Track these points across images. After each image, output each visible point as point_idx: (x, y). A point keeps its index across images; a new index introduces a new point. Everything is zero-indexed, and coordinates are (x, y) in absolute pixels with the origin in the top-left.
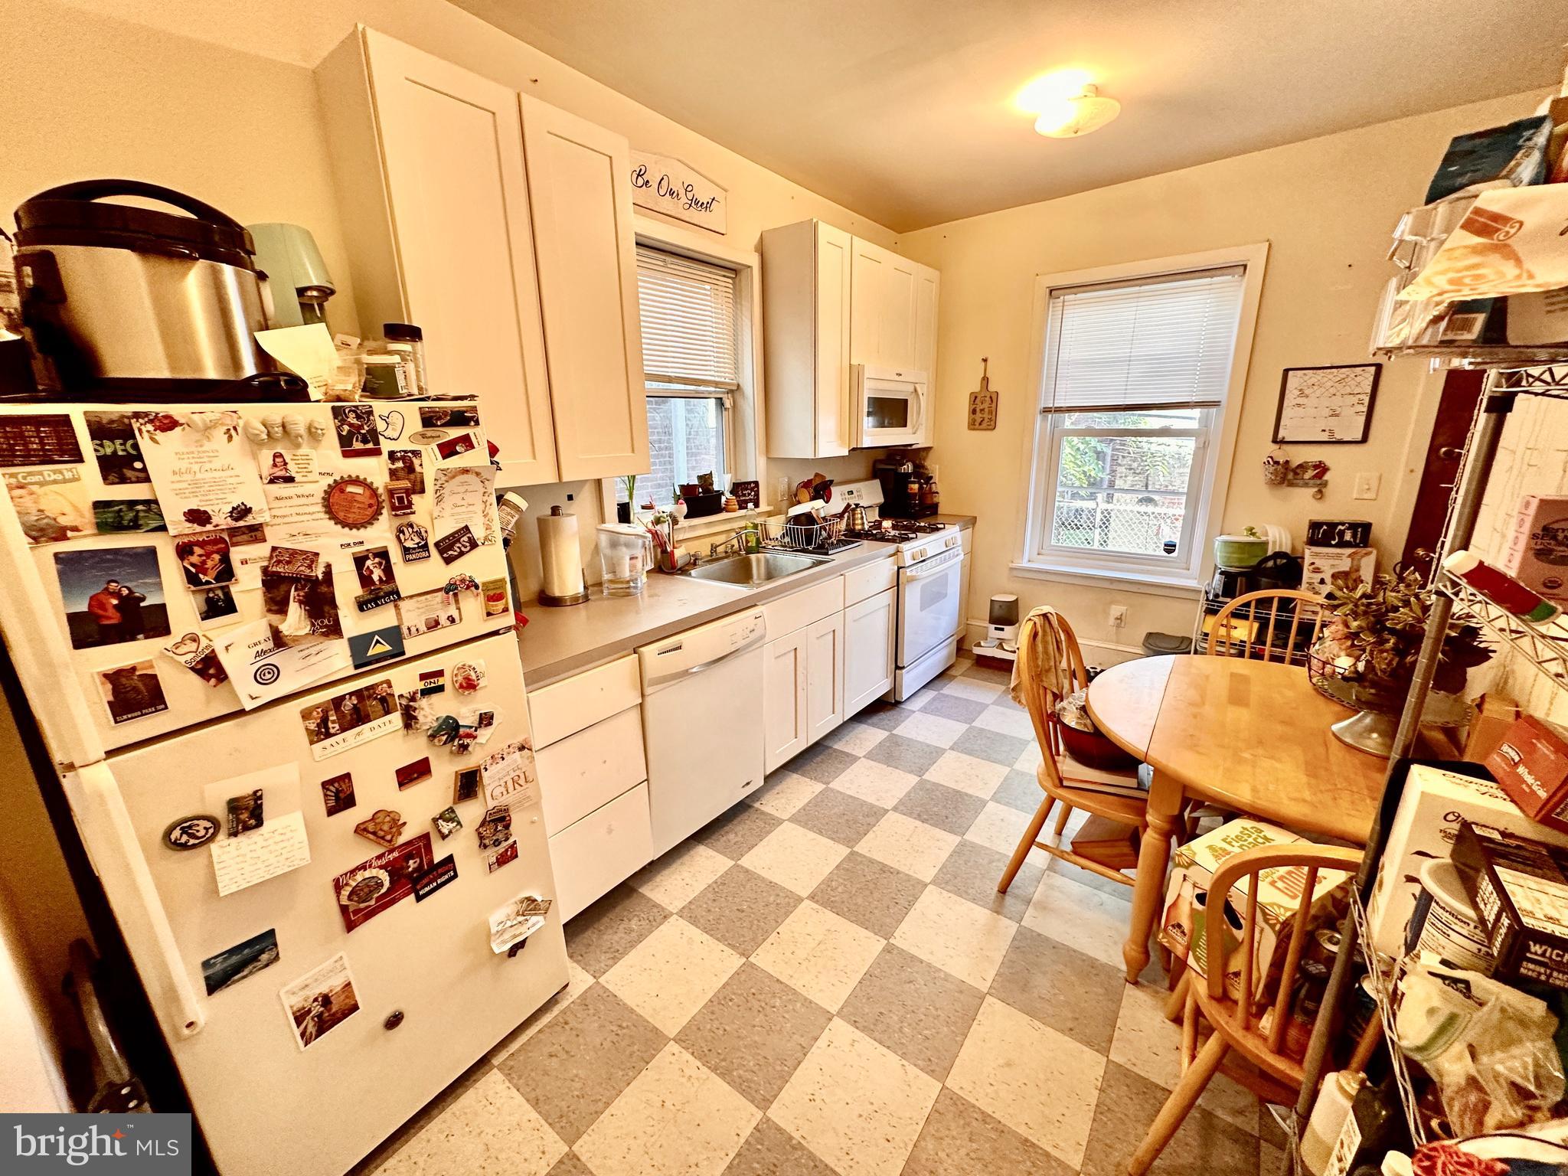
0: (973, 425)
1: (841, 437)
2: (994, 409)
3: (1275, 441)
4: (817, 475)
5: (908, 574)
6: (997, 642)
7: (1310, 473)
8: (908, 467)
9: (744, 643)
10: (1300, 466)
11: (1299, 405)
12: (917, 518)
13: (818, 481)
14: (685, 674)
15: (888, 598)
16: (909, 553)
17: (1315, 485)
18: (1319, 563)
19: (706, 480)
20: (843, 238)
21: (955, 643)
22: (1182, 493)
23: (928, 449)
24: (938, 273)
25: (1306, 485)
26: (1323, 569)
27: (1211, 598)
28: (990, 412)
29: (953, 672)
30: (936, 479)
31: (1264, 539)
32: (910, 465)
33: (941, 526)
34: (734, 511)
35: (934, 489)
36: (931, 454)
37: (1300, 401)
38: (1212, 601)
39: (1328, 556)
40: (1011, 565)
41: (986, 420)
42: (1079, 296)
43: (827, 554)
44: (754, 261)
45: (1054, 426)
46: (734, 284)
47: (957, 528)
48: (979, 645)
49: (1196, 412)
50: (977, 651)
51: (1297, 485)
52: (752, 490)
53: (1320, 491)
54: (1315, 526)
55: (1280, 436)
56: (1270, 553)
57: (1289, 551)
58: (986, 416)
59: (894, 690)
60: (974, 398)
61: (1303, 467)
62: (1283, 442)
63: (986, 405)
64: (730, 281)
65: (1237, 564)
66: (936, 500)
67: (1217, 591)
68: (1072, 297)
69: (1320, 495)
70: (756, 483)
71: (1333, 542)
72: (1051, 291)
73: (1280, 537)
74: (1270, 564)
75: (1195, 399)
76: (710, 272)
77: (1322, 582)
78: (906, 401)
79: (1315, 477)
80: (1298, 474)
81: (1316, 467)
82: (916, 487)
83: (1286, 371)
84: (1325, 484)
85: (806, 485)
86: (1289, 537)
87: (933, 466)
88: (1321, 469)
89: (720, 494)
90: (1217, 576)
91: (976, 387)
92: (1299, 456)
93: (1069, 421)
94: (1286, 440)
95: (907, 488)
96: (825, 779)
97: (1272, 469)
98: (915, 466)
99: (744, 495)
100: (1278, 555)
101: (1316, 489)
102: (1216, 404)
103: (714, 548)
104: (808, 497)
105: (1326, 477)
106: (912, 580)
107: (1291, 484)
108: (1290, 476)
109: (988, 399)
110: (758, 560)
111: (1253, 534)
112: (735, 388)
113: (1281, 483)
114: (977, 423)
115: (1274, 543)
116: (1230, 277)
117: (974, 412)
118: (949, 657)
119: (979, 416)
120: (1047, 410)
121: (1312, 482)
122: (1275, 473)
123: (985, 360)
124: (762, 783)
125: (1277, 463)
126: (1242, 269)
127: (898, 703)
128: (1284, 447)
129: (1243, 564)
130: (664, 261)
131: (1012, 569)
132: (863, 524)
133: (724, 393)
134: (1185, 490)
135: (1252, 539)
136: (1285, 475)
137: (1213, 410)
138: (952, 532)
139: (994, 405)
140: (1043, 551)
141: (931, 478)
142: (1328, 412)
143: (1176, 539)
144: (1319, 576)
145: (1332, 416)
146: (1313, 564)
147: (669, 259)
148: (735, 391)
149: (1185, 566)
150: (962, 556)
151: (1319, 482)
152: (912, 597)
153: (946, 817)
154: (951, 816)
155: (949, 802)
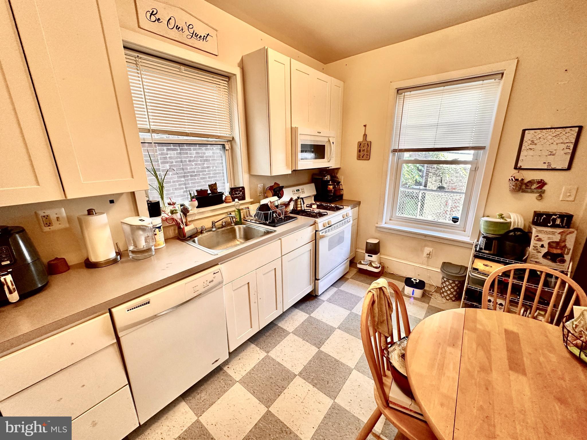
0: (359, 158)
1: (287, 165)
2: (369, 150)
3: (516, 168)
4: (275, 183)
5: (321, 234)
6: (369, 262)
7: (535, 186)
8: (328, 178)
9: (204, 290)
10: (530, 182)
11: (531, 149)
12: (331, 202)
13: (276, 186)
14: (155, 317)
15: (310, 247)
16: (322, 224)
17: (539, 192)
18: (541, 236)
19: (213, 187)
20: (285, 59)
21: (349, 262)
22: (463, 193)
23: (338, 169)
24: (342, 83)
25: (532, 192)
26: (543, 239)
27: (478, 250)
28: (367, 151)
29: (348, 276)
30: (342, 183)
31: (509, 220)
32: (329, 176)
33: (342, 207)
34: (230, 202)
35: (341, 188)
36: (340, 171)
37: (531, 147)
38: (478, 251)
39: (547, 233)
40: (377, 225)
41: (365, 155)
42: (412, 93)
43: (274, 226)
44: (237, 71)
45: (399, 159)
46: (228, 84)
47: (350, 208)
48: (360, 263)
49: (472, 152)
50: (359, 266)
51: (527, 192)
52: (241, 191)
53: (541, 196)
54: (537, 215)
55: (519, 165)
56: (512, 228)
57: (522, 227)
58: (365, 153)
59: (315, 290)
60: (360, 144)
61: (531, 182)
62: (520, 169)
63: (365, 148)
64: (226, 82)
65: (492, 232)
66: (342, 193)
67: (481, 246)
68: (409, 93)
69: (541, 197)
70: (243, 188)
71: (549, 225)
72: (398, 90)
73: (518, 219)
74: (512, 234)
75: (471, 145)
76: (213, 77)
77: (542, 246)
78: (323, 146)
79: (537, 188)
80: (528, 186)
81: (539, 182)
82: (331, 187)
83: (524, 131)
84: (544, 192)
85: (271, 188)
86: (522, 220)
87: (341, 177)
88: (542, 184)
89: (221, 194)
90: (481, 239)
91: (361, 139)
92: (529, 176)
93: (407, 156)
94: (522, 167)
95: (327, 188)
96: (267, 349)
97: (514, 183)
98: (331, 177)
99: (236, 194)
100: (516, 230)
101: (538, 195)
102: (483, 148)
103: (213, 223)
104: (271, 195)
105: (544, 188)
106: (323, 237)
107: (524, 191)
108: (524, 187)
109: (366, 145)
110: (240, 228)
111: (502, 218)
112: (231, 139)
113: (519, 191)
114: (361, 157)
115: (514, 223)
116: (493, 80)
117: (360, 151)
118: (345, 269)
119: (362, 153)
120: (395, 151)
121: (535, 190)
122: (516, 185)
123: (365, 126)
124: (228, 357)
125: (517, 180)
126: (501, 75)
127: (316, 296)
128: (521, 171)
129: (495, 233)
130: (180, 69)
131: (377, 227)
132: (301, 207)
133: (225, 142)
134: (465, 192)
135: (502, 220)
136: (521, 186)
137: (482, 151)
138: (347, 210)
139: (369, 148)
140: (392, 219)
141: (340, 182)
142: (548, 153)
143: (458, 215)
144: (540, 243)
145: (550, 155)
146: (537, 236)
147: (183, 68)
148: (232, 140)
149: (463, 229)
150: (351, 222)
151: (540, 190)
152: (323, 245)
153: (328, 382)
154: (330, 382)
155: (331, 369)
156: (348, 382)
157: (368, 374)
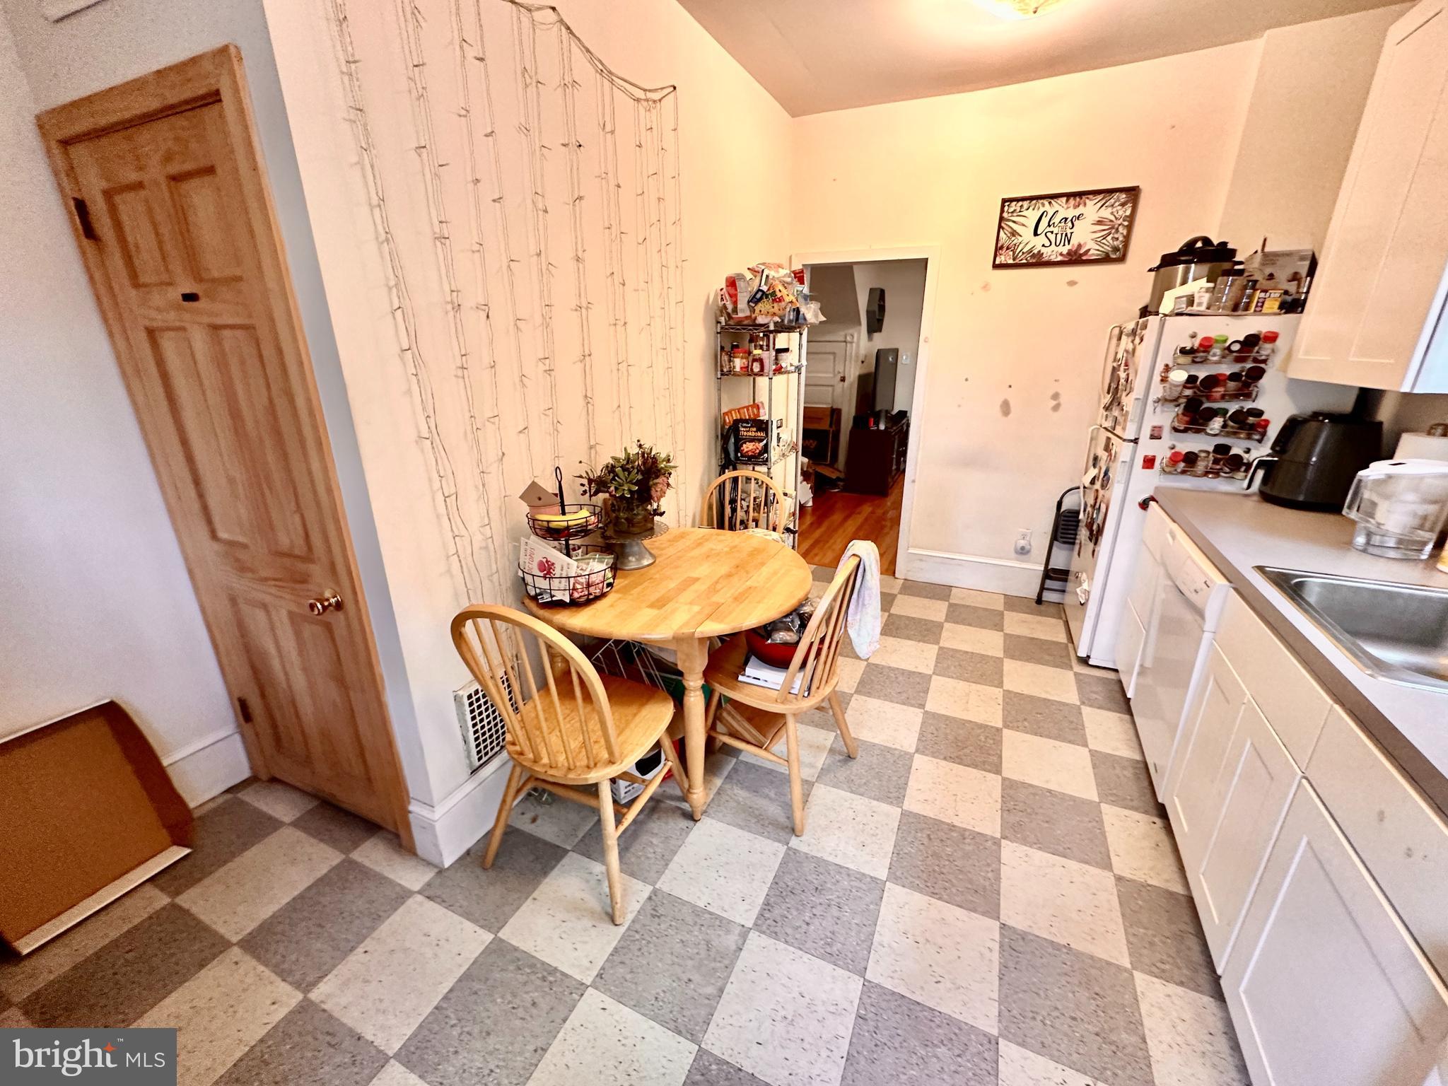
153: (930, 839)
154: (926, 841)
155: (937, 868)
156: (889, 847)
157: (849, 875)
